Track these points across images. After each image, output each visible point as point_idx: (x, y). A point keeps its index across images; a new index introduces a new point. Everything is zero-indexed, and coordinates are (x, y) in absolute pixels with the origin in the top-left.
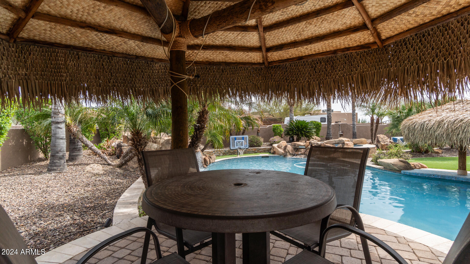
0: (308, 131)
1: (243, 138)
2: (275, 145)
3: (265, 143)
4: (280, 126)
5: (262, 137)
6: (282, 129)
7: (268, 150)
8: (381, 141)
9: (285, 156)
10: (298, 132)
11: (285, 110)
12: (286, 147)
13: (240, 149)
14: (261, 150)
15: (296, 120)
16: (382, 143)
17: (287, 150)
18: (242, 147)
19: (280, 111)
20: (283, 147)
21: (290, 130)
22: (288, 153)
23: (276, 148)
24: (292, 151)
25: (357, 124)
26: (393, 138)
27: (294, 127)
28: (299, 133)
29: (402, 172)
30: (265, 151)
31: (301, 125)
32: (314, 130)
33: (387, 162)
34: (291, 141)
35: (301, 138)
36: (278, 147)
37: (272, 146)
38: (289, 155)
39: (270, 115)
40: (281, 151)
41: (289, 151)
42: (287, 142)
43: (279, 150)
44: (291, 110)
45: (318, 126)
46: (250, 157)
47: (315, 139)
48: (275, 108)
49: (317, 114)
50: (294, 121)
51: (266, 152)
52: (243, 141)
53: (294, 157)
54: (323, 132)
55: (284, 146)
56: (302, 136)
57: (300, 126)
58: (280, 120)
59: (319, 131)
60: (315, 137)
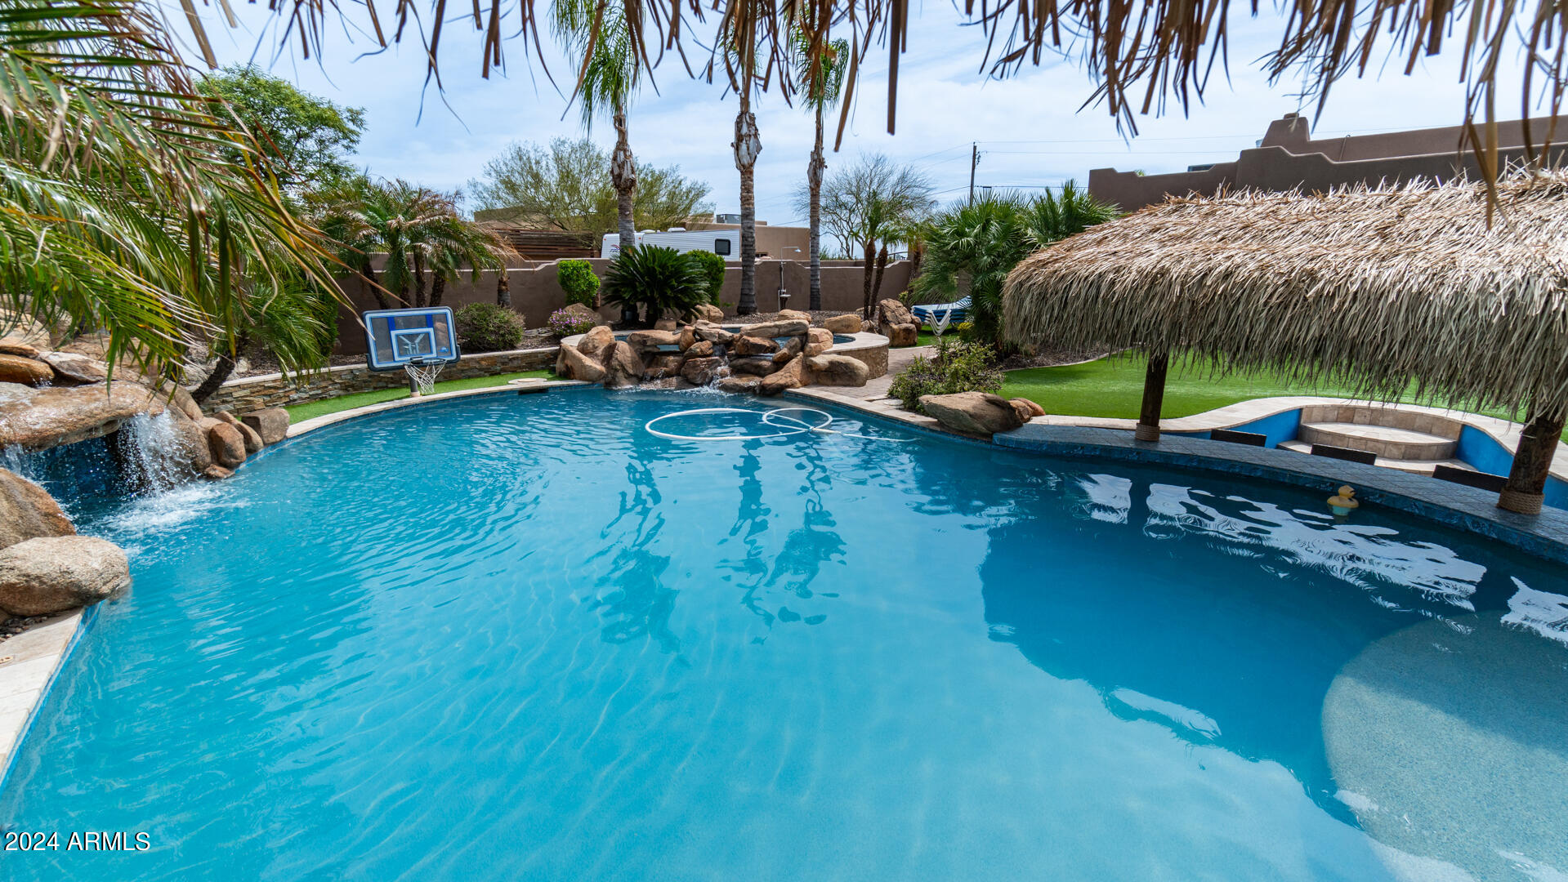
0: (686, 289)
1: (429, 321)
2: (571, 343)
3: (534, 332)
4: (587, 267)
5: (518, 312)
6: (596, 280)
7: (543, 362)
8: (890, 319)
9: (608, 383)
10: (652, 292)
11: (604, 206)
12: (611, 349)
13: (419, 364)
14: (516, 363)
15: (642, 246)
16: (895, 327)
17: (614, 363)
18: (427, 358)
19: (585, 209)
20: (599, 352)
21: (623, 285)
22: (620, 374)
23: (574, 357)
24: (634, 364)
25: (822, 264)
26: (917, 309)
27: (638, 272)
28: (656, 295)
29: (996, 437)
30: (531, 365)
31: (663, 266)
32: (705, 284)
33: (954, 407)
34: (627, 322)
35: (661, 311)
36: (584, 349)
37: (559, 343)
38: (624, 381)
39: (552, 222)
40: (594, 364)
41: (622, 366)
42: (614, 328)
43: (588, 361)
44: (623, 209)
45: (713, 269)
46: (470, 396)
47: (705, 313)
48: (567, 200)
49: (703, 228)
50: (635, 251)
51: (537, 370)
52: (431, 330)
53: (644, 387)
54: (730, 288)
55: (606, 344)
56: (668, 306)
57: (658, 269)
58: (588, 245)
59: (718, 285)
60: (707, 307)
